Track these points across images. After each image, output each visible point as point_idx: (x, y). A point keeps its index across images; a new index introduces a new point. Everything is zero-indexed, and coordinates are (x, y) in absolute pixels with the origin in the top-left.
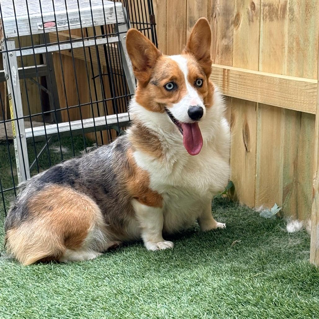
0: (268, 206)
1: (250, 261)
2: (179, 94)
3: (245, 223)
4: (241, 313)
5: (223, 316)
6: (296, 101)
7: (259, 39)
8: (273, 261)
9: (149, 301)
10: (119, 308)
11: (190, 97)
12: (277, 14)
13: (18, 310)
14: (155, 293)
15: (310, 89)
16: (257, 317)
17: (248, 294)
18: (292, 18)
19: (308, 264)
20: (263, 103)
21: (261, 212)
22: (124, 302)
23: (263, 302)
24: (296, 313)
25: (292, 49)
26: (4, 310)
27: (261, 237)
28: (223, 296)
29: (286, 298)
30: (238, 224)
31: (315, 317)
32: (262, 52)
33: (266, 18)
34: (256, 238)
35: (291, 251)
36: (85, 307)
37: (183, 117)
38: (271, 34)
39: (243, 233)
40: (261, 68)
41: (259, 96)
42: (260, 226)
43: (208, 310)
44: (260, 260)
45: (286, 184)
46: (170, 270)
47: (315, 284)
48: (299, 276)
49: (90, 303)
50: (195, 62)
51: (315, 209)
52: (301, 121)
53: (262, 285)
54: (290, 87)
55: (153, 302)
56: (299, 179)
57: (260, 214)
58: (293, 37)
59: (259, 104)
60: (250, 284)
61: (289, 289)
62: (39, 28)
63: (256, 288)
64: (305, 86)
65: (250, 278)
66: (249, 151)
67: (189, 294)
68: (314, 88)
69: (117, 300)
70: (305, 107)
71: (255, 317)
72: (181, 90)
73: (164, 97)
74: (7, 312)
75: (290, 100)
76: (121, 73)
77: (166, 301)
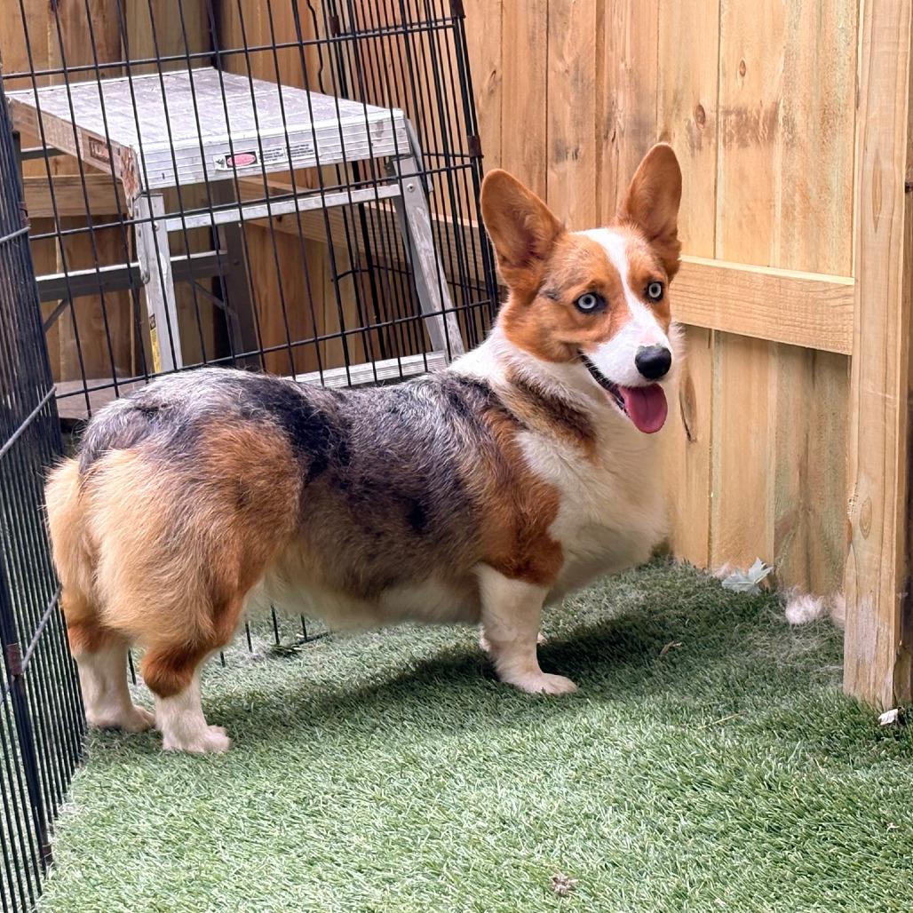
0: (740, 564)
1: (704, 690)
2: (611, 319)
3: (690, 603)
4: (691, 808)
5: (652, 814)
6: (803, 325)
7: (716, 187)
8: (759, 689)
9: (479, 781)
10: (410, 799)
11: (640, 327)
12: (755, 130)
13: (179, 805)
14: (491, 763)
15: (835, 298)
16: (729, 817)
17: (705, 763)
18: (792, 141)
19: (840, 695)
20: (726, 330)
21: (725, 578)
22: (421, 784)
23: (741, 782)
24: (820, 807)
25: (790, 209)
26: (147, 805)
27: (727, 635)
28: (649, 769)
29: (795, 771)
30: (673, 606)
31: (861, 815)
32: (723, 216)
33: (731, 140)
34: (715, 636)
35: (799, 665)
36: (333, 796)
37: (625, 373)
38: (743, 177)
39: (684, 626)
40: (719, 253)
41: (717, 314)
42: (724, 610)
43: (616, 801)
44: (728, 686)
45: (782, 513)
46: (522, 711)
47: (858, 740)
48: (821, 722)
49: (344, 788)
50: (644, 244)
51: (854, 570)
52: (814, 371)
53: (737, 744)
54: (789, 294)
55: (489, 785)
56: (812, 503)
57: (723, 583)
58: (795, 182)
59: (718, 332)
60: (709, 741)
61: (800, 753)
62: (219, 167)
63: (723, 750)
64: (825, 292)
65: (707, 729)
66: (696, 440)
67: (570, 765)
68: (847, 296)
69: (406, 781)
70: (826, 337)
71: (725, 815)
72: (615, 310)
73: (577, 327)
74: (156, 810)
75: (790, 323)
76: (400, 268)
77: (518, 780)
